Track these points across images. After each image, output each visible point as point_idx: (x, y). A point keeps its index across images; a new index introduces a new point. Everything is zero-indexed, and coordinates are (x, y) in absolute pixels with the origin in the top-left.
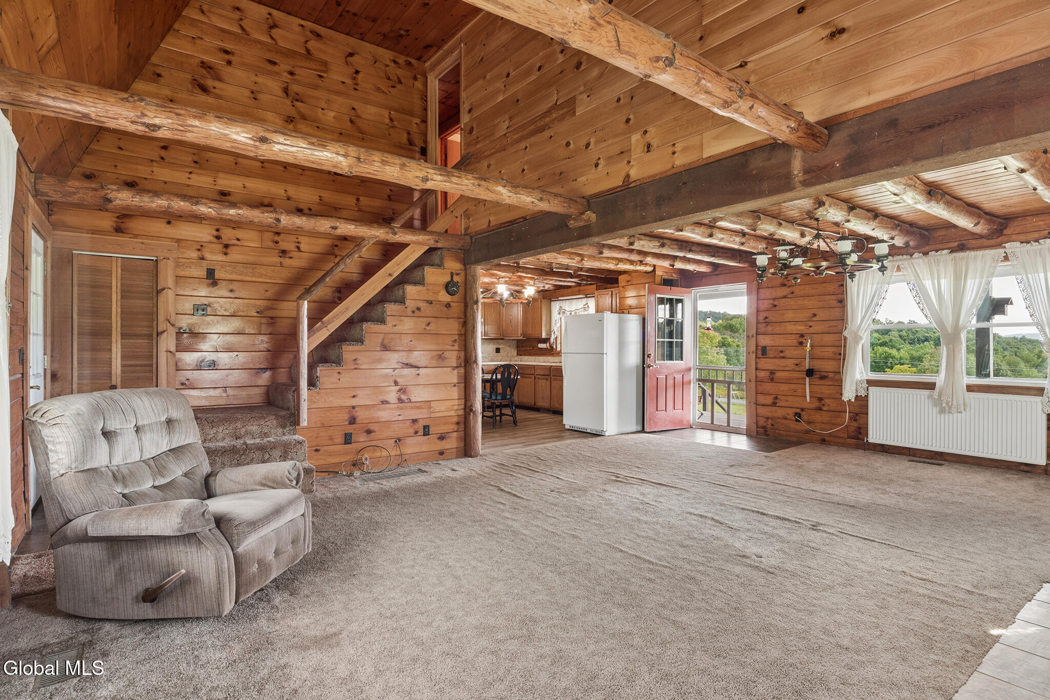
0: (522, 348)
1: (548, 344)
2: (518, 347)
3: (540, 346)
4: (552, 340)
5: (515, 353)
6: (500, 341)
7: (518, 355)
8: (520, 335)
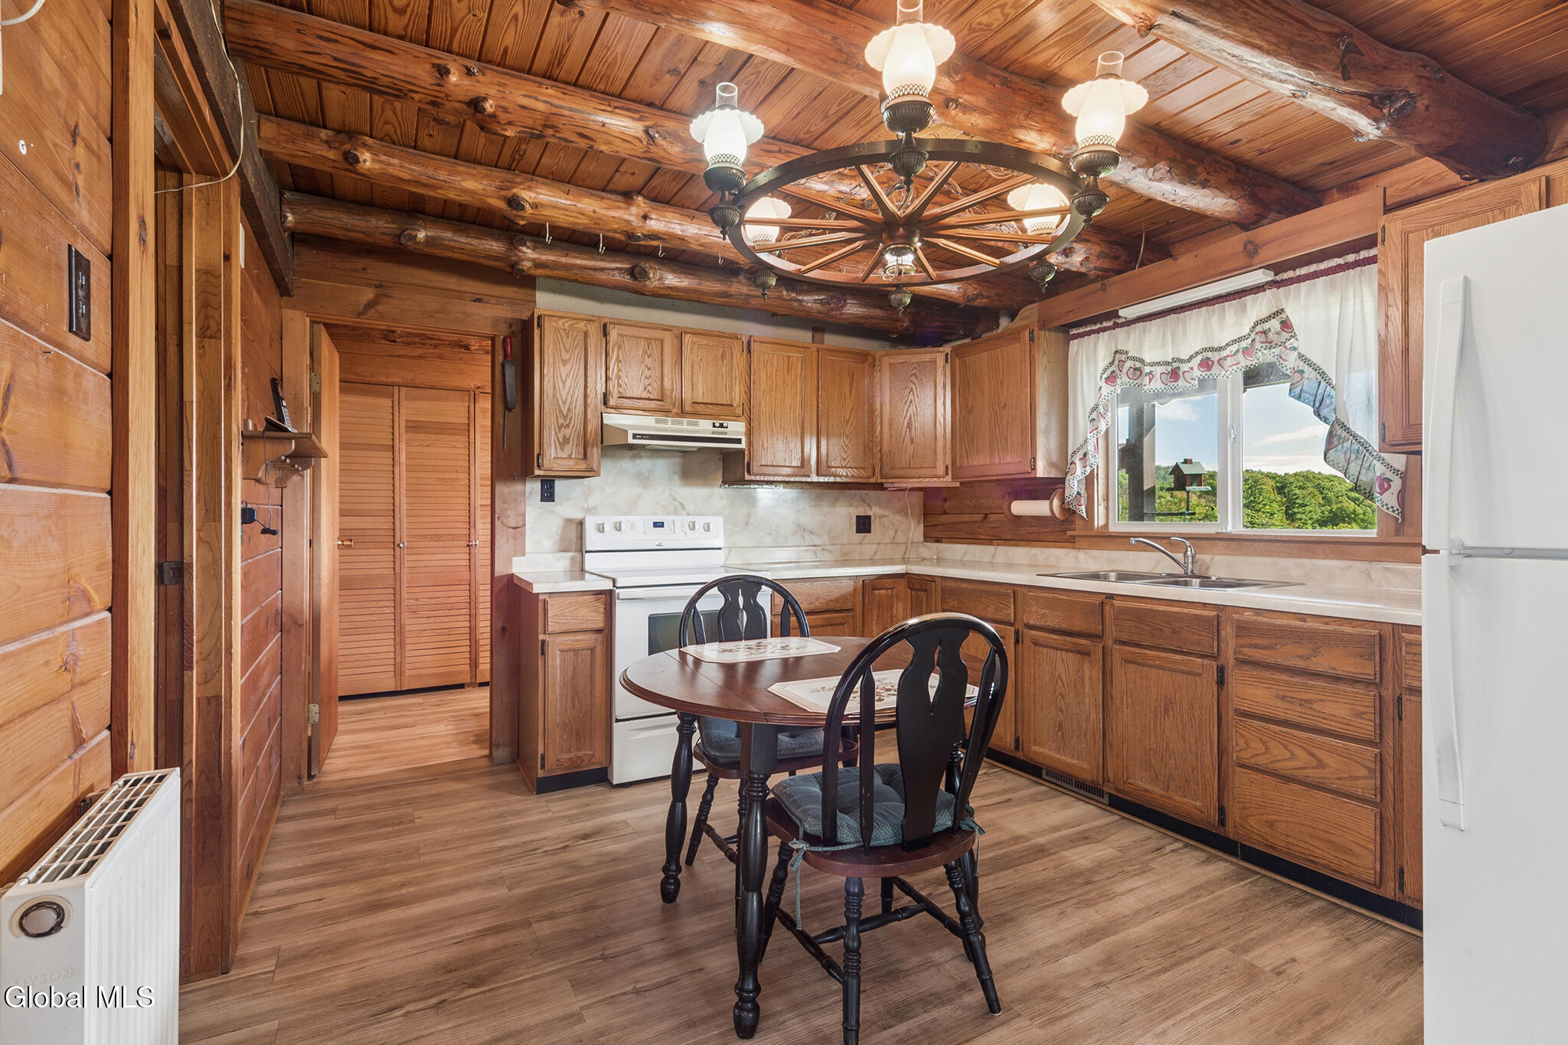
0: (944, 519)
1: (1056, 502)
2: (927, 514)
3: (1020, 507)
4: (1074, 485)
5: (917, 531)
6: (872, 493)
7: (927, 538)
8: (940, 470)
